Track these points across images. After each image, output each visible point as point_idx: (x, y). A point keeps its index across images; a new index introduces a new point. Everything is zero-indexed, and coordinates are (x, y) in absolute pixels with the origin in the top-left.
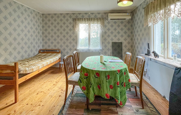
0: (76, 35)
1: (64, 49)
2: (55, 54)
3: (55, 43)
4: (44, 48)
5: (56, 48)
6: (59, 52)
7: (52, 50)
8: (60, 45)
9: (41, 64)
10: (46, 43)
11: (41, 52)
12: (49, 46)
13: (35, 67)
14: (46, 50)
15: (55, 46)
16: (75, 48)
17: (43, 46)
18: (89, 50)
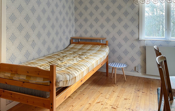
0: (137, 11)
1: (114, 39)
2: (98, 48)
3: (97, 26)
4: (78, 35)
5: (98, 36)
6: (106, 45)
7: (91, 40)
8: (105, 29)
9: (86, 68)
10: (81, 26)
11: (73, 43)
12: (86, 32)
13: (78, 73)
14: (81, 39)
15: (97, 32)
16: (136, 36)
17: (76, 31)
18: (168, 42)
